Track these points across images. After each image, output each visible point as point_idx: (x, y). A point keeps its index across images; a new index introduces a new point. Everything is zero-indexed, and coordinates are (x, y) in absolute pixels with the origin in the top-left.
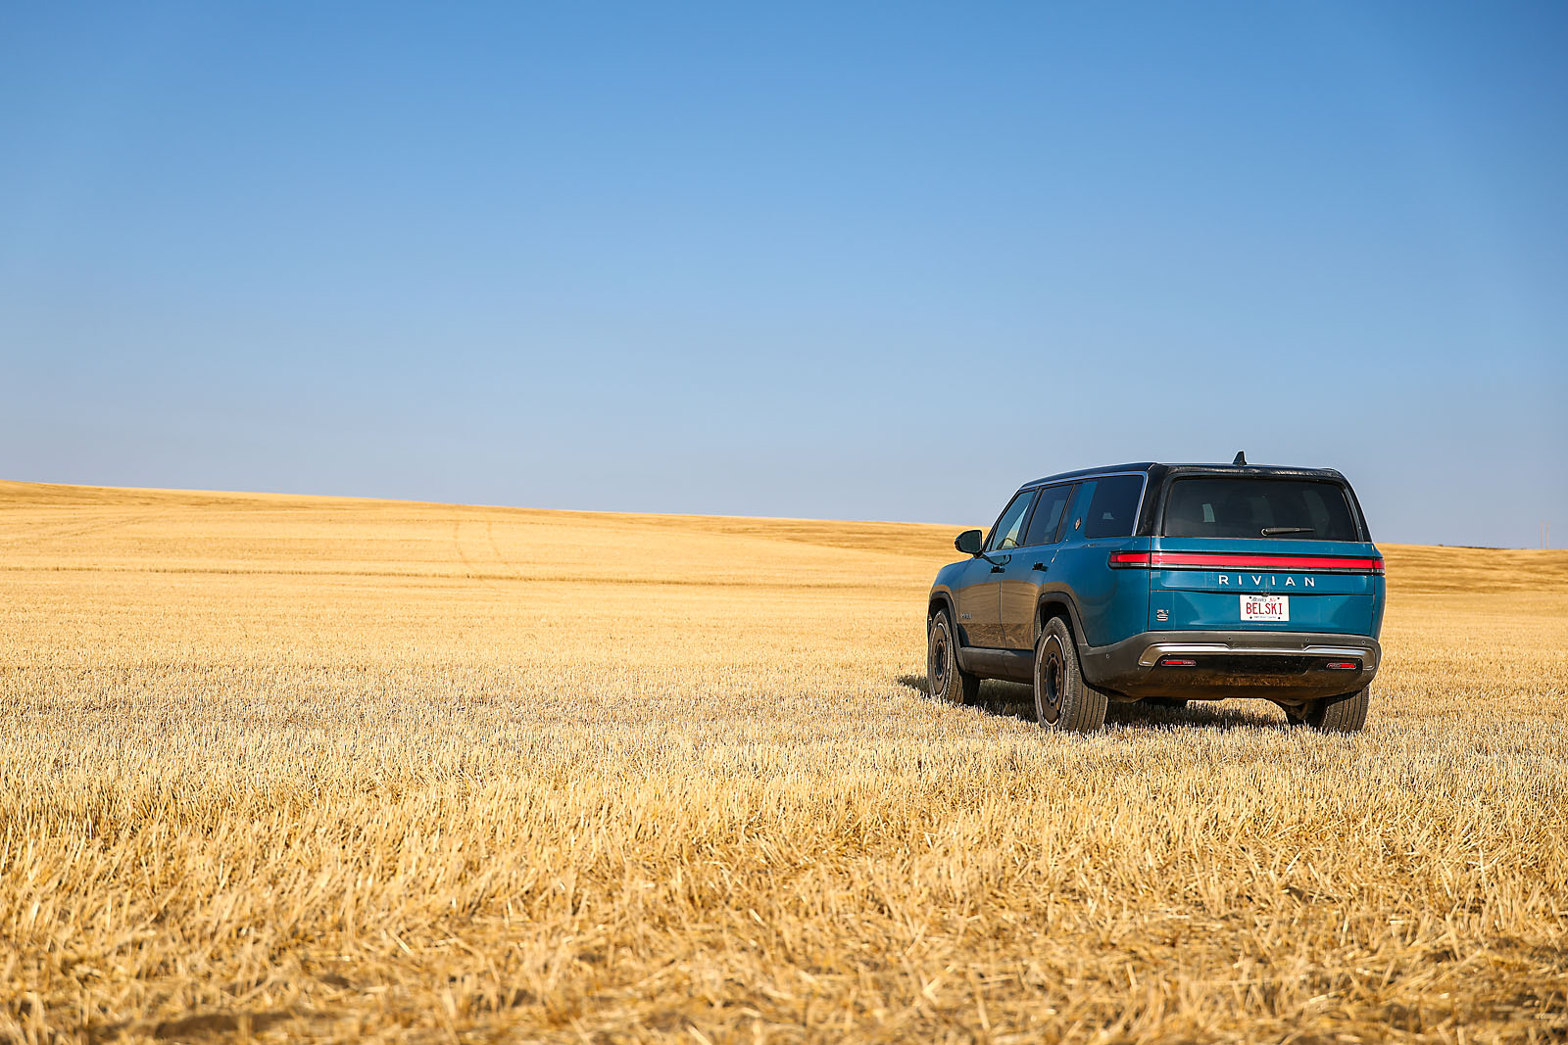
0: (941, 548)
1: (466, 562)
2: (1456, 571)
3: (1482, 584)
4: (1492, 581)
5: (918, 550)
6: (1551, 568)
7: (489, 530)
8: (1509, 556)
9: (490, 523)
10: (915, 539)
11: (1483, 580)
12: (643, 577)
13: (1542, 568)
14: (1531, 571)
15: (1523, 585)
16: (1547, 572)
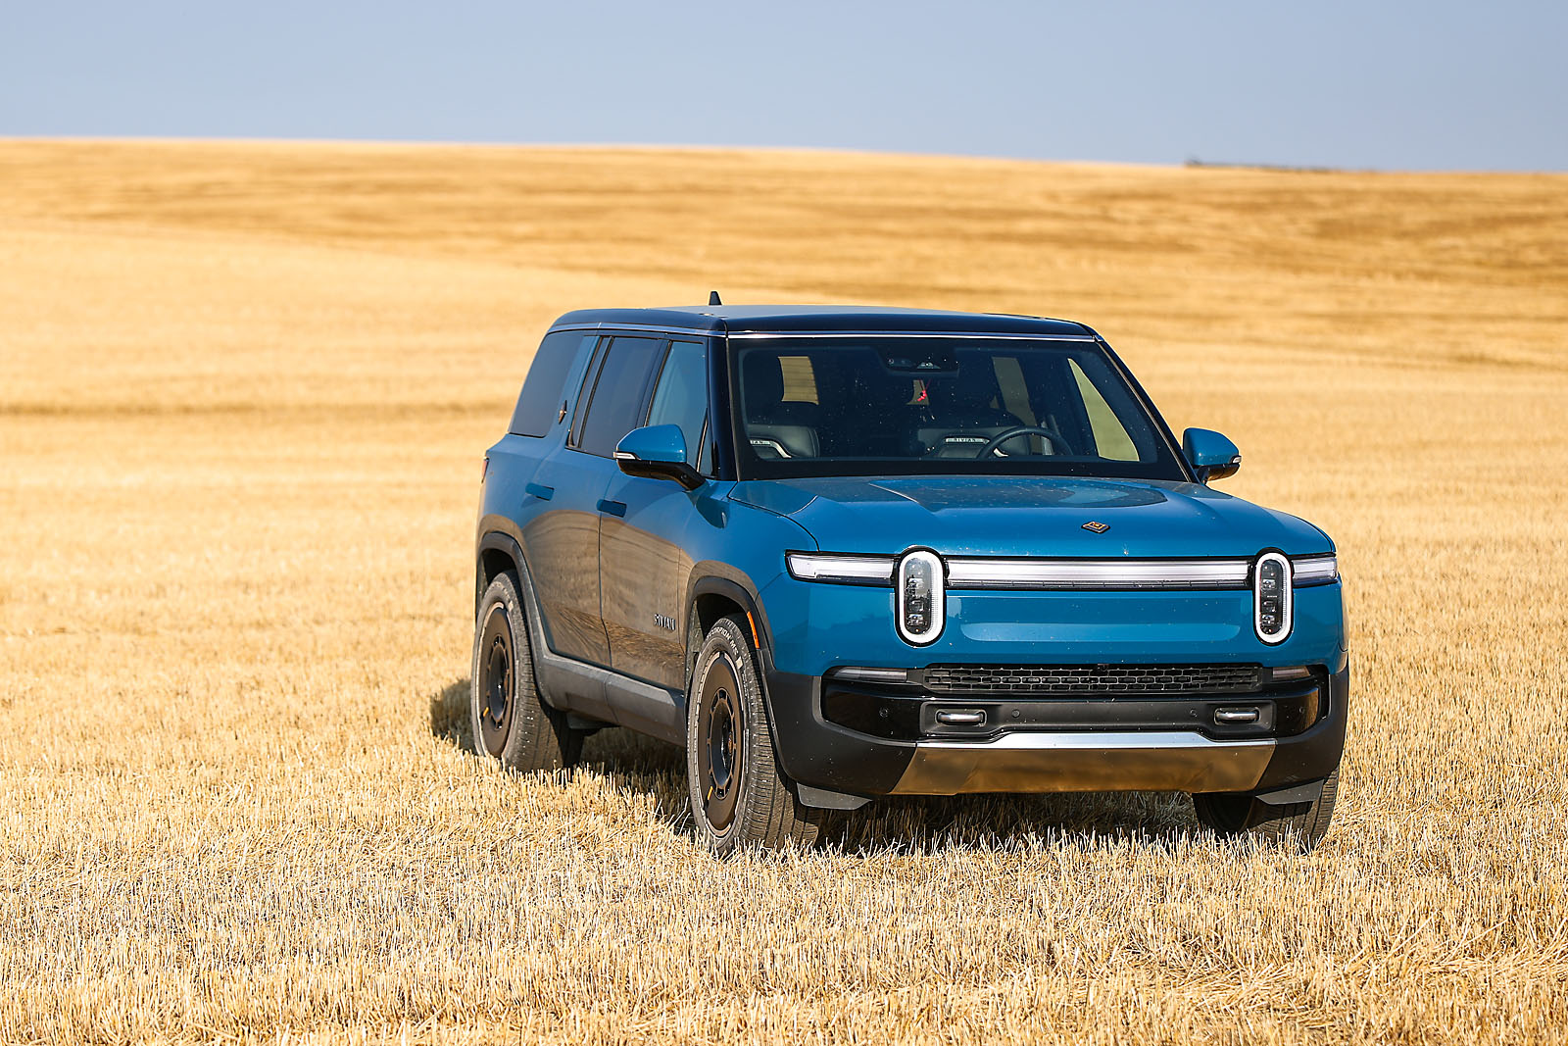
0: (825, 233)
5: (753, 243)
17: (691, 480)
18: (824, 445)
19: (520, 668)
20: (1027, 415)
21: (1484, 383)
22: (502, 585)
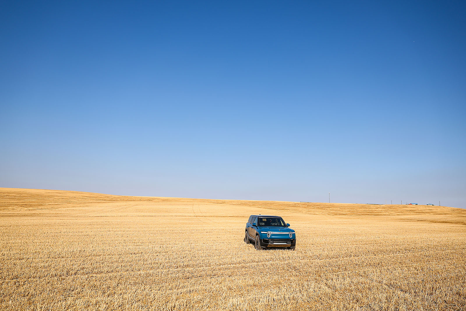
1: (194, 213)
2: (371, 209)
6: (388, 208)
8: (380, 206)
9: (199, 205)
10: (275, 204)
11: (376, 211)
13: (386, 208)
14: (384, 209)
15: (383, 212)
17: (256, 226)
18: (265, 224)
19: (247, 237)
20: (277, 222)
21: (315, 216)
22: (246, 232)
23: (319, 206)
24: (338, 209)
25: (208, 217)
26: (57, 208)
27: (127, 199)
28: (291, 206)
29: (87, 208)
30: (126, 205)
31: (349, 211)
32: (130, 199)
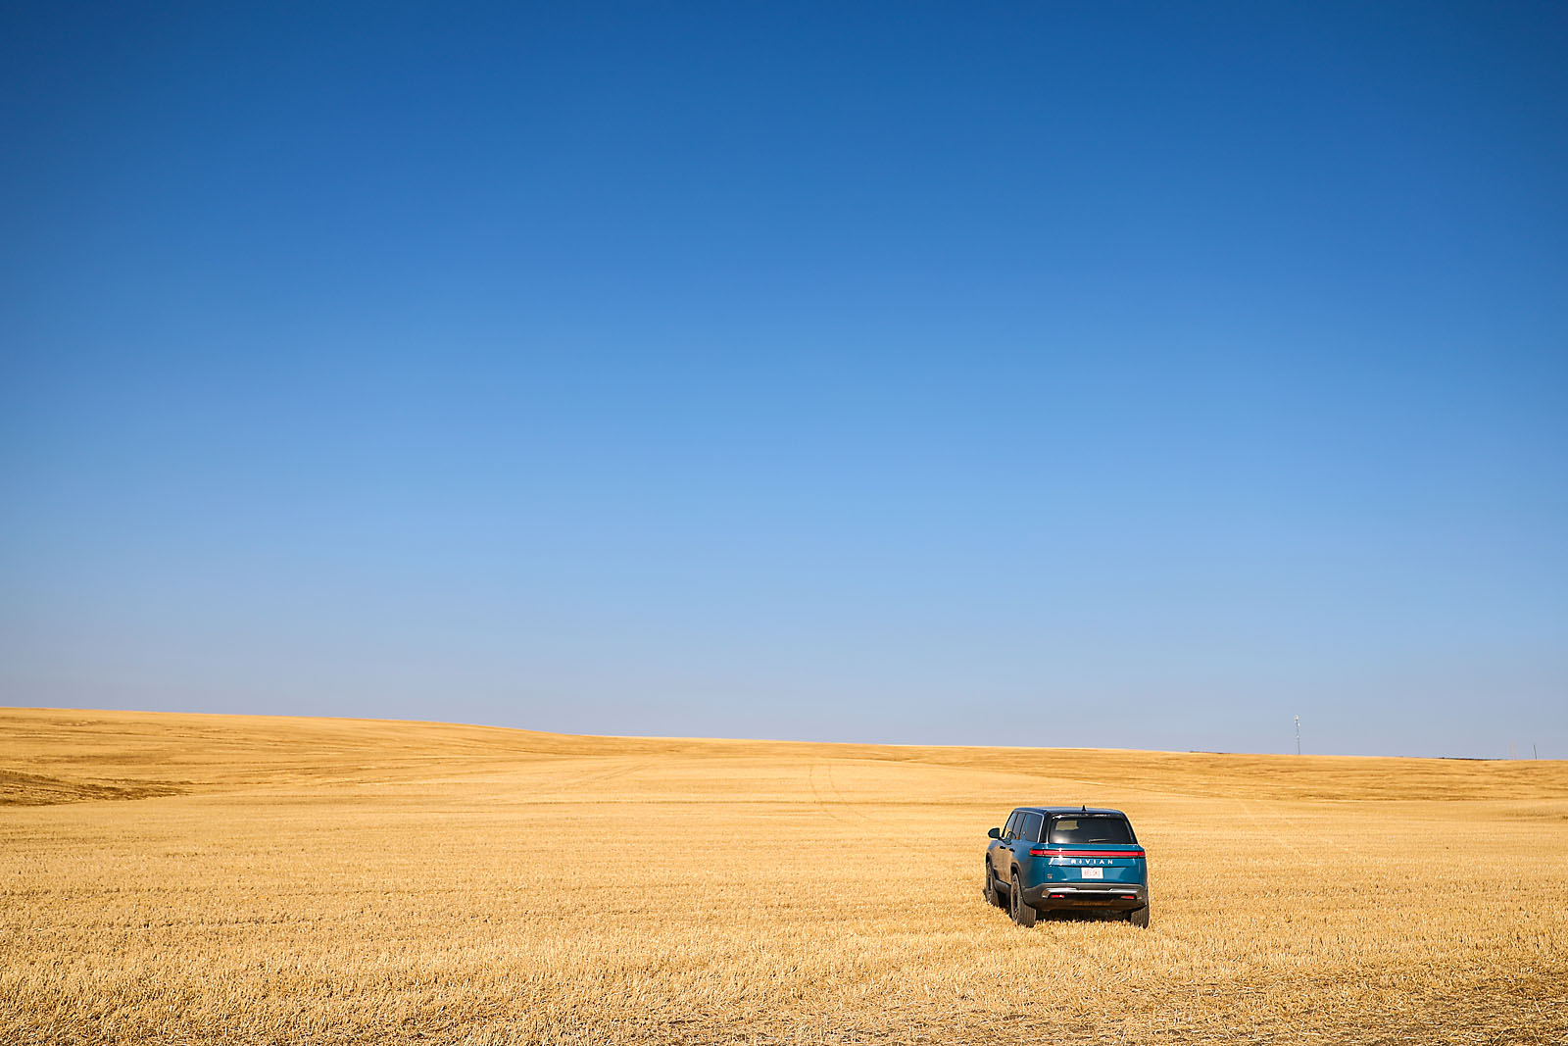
1: (815, 792)
2: (1447, 777)
3: (1464, 786)
4: (1471, 783)
6: (1513, 774)
7: (829, 770)
8: (1486, 765)
11: (1464, 783)
12: (913, 800)
13: (1507, 774)
14: (1499, 776)
15: (1492, 786)
16: (1511, 776)
23: (1253, 767)
24: (1324, 778)
25: (857, 806)
26: (406, 780)
27: (599, 747)
28: (1150, 768)
29: (490, 779)
30: (605, 769)
31: (1364, 785)
32: (610, 747)
